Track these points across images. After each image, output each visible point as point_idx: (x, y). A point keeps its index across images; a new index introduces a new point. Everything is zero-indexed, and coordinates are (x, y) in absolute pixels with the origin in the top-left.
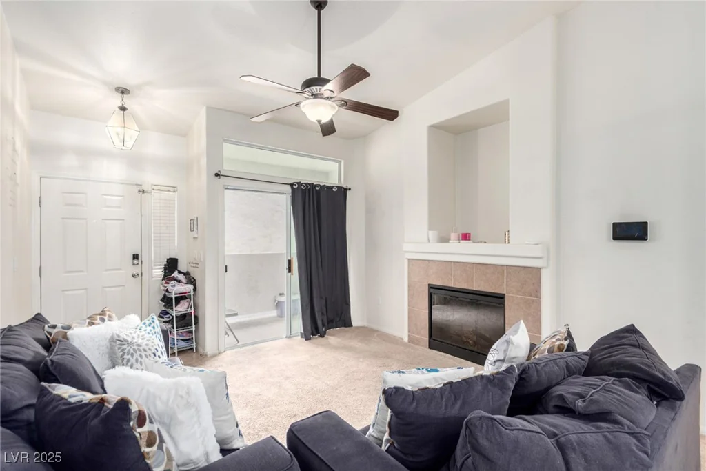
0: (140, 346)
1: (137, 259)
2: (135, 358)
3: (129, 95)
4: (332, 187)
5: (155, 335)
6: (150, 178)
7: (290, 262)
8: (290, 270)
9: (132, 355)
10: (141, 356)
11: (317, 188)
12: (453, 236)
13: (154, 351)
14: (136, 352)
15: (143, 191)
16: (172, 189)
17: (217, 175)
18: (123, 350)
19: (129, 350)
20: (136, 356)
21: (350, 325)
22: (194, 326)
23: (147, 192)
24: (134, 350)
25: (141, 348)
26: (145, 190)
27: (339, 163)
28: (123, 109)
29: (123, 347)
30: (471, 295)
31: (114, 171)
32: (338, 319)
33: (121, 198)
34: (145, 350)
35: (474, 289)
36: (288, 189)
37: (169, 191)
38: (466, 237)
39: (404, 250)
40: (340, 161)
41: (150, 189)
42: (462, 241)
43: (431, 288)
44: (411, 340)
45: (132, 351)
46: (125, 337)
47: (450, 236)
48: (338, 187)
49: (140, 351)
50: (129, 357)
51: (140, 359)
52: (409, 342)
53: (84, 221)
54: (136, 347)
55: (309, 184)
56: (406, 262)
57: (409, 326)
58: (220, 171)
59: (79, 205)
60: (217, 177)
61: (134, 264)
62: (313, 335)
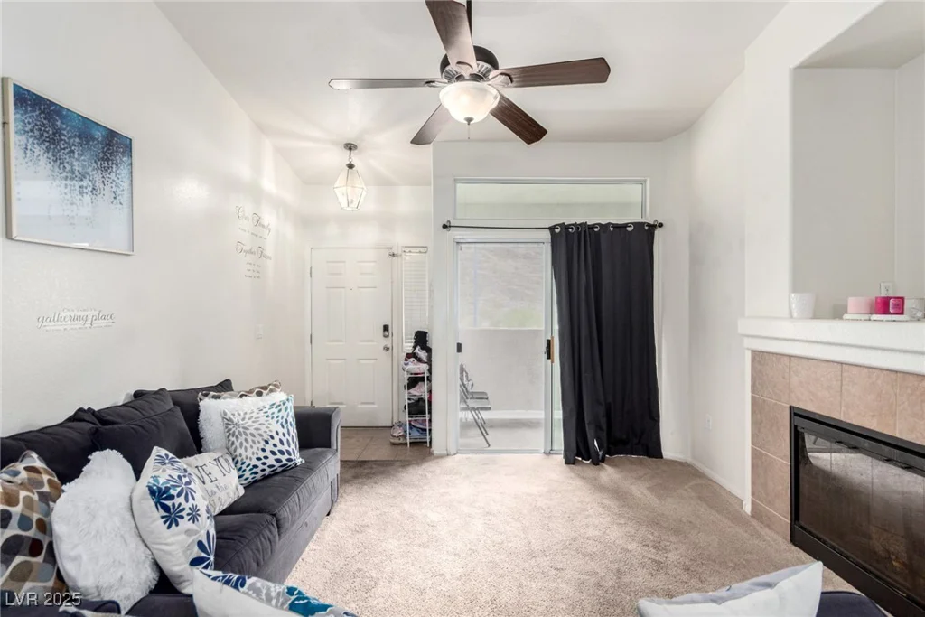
0: (247, 429)
1: (388, 330)
2: (239, 441)
3: (356, 151)
4: (626, 226)
5: (275, 419)
6: (400, 239)
7: (549, 343)
8: (549, 355)
9: (237, 438)
10: (246, 440)
11: (596, 230)
12: (852, 303)
13: (266, 437)
14: (241, 435)
15: (393, 255)
16: (422, 250)
17: (445, 226)
18: (230, 430)
19: (234, 432)
20: (242, 439)
21: (659, 455)
22: (427, 415)
23: (397, 255)
24: (239, 432)
25: (248, 432)
26: (396, 253)
27: (643, 183)
28: (351, 166)
29: (230, 427)
30: (887, 449)
31: (368, 236)
32: (635, 441)
33: (372, 264)
34: (253, 435)
35: (898, 436)
36: (547, 235)
37: (420, 252)
38: (887, 306)
39: (741, 331)
40: (645, 181)
41: (400, 252)
42: (875, 317)
43: (796, 414)
44: (756, 513)
45: (237, 433)
46: (232, 417)
47: (847, 301)
48: (634, 224)
49: (246, 435)
50: (234, 439)
51: (245, 444)
52: (752, 516)
53: (343, 290)
54: (242, 430)
55: (581, 224)
56: (748, 355)
57: (753, 483)
58: (449, 222)
59: (340, 274)
60: (445, 230)
61: (385, 336)
62: (583, 459)
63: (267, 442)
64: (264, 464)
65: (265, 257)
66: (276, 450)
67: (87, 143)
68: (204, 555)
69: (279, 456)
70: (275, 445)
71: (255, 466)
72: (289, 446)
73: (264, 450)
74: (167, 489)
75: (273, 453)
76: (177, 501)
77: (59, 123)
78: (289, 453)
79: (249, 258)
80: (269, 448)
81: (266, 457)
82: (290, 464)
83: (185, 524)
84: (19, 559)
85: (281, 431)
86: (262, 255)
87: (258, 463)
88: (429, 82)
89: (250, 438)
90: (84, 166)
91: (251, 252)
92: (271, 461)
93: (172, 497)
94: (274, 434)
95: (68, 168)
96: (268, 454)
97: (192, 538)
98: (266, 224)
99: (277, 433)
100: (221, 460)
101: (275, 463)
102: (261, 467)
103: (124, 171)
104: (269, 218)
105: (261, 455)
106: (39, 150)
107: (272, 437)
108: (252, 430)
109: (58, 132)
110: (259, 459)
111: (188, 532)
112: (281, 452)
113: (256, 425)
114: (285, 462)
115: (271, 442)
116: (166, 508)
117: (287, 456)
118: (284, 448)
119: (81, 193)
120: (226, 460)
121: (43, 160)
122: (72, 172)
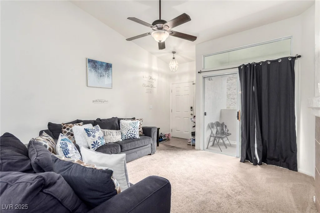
2: (123, 129)
4: (278, 60)
7: (238, 113)
8: (238, 118)
11: (261, 64)
26: (194, 83)
27: (291, 37)
28: (174, 58)
31: (187, 79)
33: (188, 87)
45: (123, 127)
53: (180, 96)
55: (252, 63)
58: (201, 71)
59: (179, 91)
60: (199, 73)
61: (191, 110)
62: (251, 162)
63: (129, 131)
64: (128, 136)
65: (153, 87)
66: (131, 133)
67: (102, 66)
68: (94, 144)
69: (131, 135)
70: (130, 132)
71: (126, 136)
72: (134, 133)
73: (128, 132)
74: (88, 130)
75: (130, 134)
76: (90, 133)
77: (96, 64)
78: (134, 134)
79: (147, 88)
80: (129, 132)
81: (128, 134)
82: (135, 137)
83: (91, 137)
84: (69, 136)
85: (133, 129)
86: (152, 86)
87: (126, 135)
88: (149, 34)
89: (125, 129)
90: (101, 71)
91: (148, 86)
92: (129, 135)
93: (89, 132)
94: (131, 129)
95: (98, 72)
96: (129, 133)
97: (92, 140)
98: (154, 78)
99: (132, 129)
100: (118, 132)
101: (130, 136)
102: (127, 136)
103: (110, 71)
104: (155, 76)
105: (127, 133)
106: (92, 70)
107: (130, 130)
108: (125, 127)
109: (96, 66)
110: (126, 134)
111: (92, 139)
112: (132, 134)
113: (127, 126)
114: (133, 136)
115: (130, 131)
116: (88, 133)
117: (134, 135)
118: (133, 133)
119: (101, 77)
120: (119, 133)
121: (93, 71)
122: (99, 73)
